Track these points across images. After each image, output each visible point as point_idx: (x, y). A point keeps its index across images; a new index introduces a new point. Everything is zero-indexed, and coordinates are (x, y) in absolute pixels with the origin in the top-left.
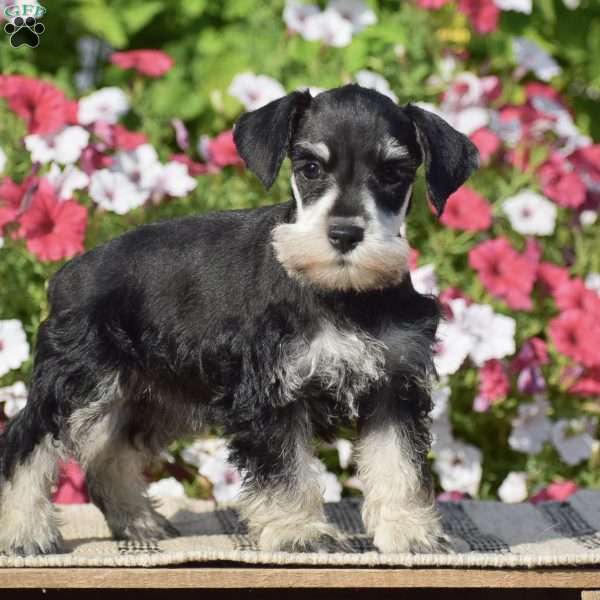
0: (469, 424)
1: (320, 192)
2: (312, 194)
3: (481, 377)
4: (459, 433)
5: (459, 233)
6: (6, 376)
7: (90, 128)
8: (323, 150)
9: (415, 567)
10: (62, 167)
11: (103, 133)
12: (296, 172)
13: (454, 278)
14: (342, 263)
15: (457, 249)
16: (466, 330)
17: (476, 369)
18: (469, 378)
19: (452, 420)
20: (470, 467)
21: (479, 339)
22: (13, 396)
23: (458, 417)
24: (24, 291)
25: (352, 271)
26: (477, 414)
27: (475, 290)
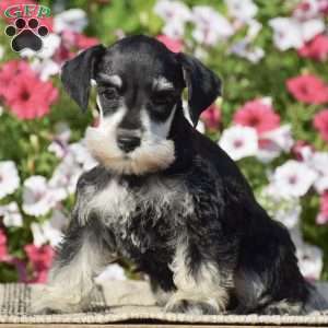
0: (313, 232)
1: (114, 109)
2: (110, 110)
3: (322, 200)
4: (307, 239)
5: (307, 105)
6: (4, 199)
7: (60, 34)
8: (117, 80)
9: (283, 325)
10: (41, 60)
11: (70, 38)
12: (101, 94)
13: (305, 136)
14: (126, 158)
15: (306, 116)
16: (311, 167)
17: (318, 196)
18: (314, 202)
19: (303, 230)
20: (314, 261)
21: (321, 174)
22: (10, 212)
23: (307, 228)
24: (16, 143)
25: (133, 164)
26: (319, 226)
27: (318, 142)
